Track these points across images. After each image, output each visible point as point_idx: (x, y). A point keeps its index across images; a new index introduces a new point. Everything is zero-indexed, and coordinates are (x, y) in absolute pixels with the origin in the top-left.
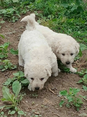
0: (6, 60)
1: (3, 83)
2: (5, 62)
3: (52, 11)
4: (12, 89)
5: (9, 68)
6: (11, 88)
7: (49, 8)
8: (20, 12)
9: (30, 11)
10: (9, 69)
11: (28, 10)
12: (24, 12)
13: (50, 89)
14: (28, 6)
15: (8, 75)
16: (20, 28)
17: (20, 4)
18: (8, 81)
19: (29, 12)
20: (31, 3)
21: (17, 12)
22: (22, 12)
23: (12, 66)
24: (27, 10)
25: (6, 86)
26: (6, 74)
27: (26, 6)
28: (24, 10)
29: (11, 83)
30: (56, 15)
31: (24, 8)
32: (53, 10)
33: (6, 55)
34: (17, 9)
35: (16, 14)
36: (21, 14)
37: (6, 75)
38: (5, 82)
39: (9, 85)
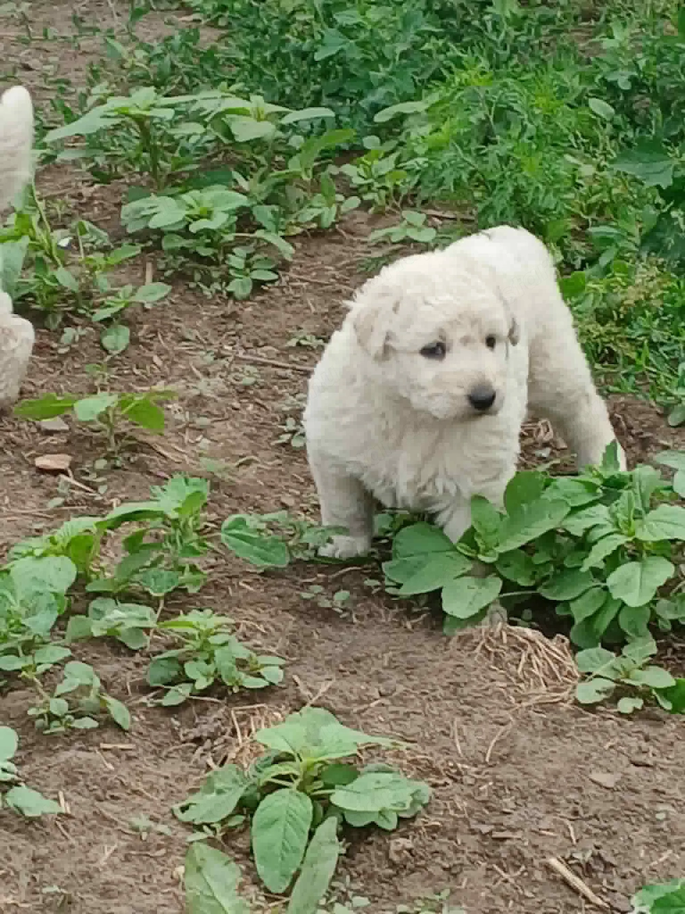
0: (197, 620)
1: (176, 807)
2: (191, 631)
3: (546, 212)
4: (249, 853)
5: (218, 682)
6: (240, 843)
7: (518, 191)
8: (287, 212)
9: (366, 205)
10: (218, 688)
11: (354, 201)
12: (316, 212)
13: (554, 862)
14: (348, 169)
15: (213, 737)
16: (293, 343)
17: (290, 154)
18: (218, 785)
19: (362, 217)
20: (370, 142)
21: (264, 214)
22: (308, 215)
23: (241, 664)
24: (340, 198)
25: (199, 828)
26: (195, 733)
27: (333, 170)
28: (318, 200)
29: (247, 807)
30: (578, 245)
31: (316, 187)
32: (550, 201)
33: (193, 569)
34: (261, 189)
35: (259, 234)
36: (299, 230)
37: (198, 741)
38: (193, 791)
39: (223, 822)
